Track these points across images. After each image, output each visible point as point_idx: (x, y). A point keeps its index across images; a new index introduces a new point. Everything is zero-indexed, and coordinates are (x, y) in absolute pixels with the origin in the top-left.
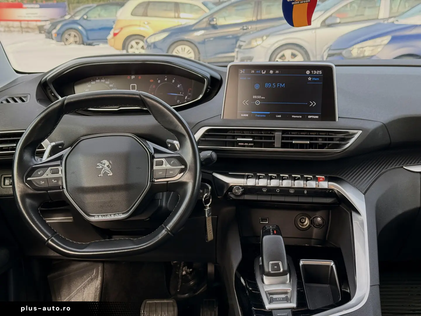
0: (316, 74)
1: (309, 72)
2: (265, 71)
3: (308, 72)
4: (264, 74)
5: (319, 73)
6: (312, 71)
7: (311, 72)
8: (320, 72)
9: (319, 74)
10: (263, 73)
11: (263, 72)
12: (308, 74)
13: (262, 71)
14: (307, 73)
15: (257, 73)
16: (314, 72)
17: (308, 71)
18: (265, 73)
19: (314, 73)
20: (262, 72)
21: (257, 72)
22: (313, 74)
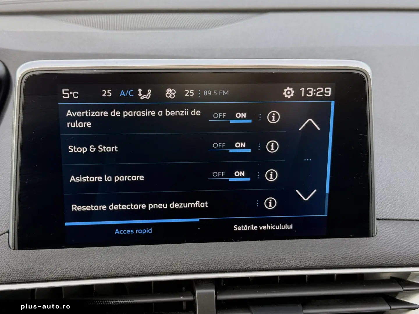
0: (314, 96)
1: (293, 92)
2: (150, 91)
3: (289, 92)
4: (145, 100)
5: (323, 93)
6: (303, 89)
7: (298, 93)
8: (329, 91)
9: (324, 98)
10: (142, 98)
11: (144, 93)
12: (289, 97)
13: (140, 90)
14: (286, 96)
15: (123, 99)
16: (306, 92)
17: (288, 88)
18: (148, 96)
19: (307, 95)
20: (140, 95)
21: (122, 93)
22: (306, 98)
